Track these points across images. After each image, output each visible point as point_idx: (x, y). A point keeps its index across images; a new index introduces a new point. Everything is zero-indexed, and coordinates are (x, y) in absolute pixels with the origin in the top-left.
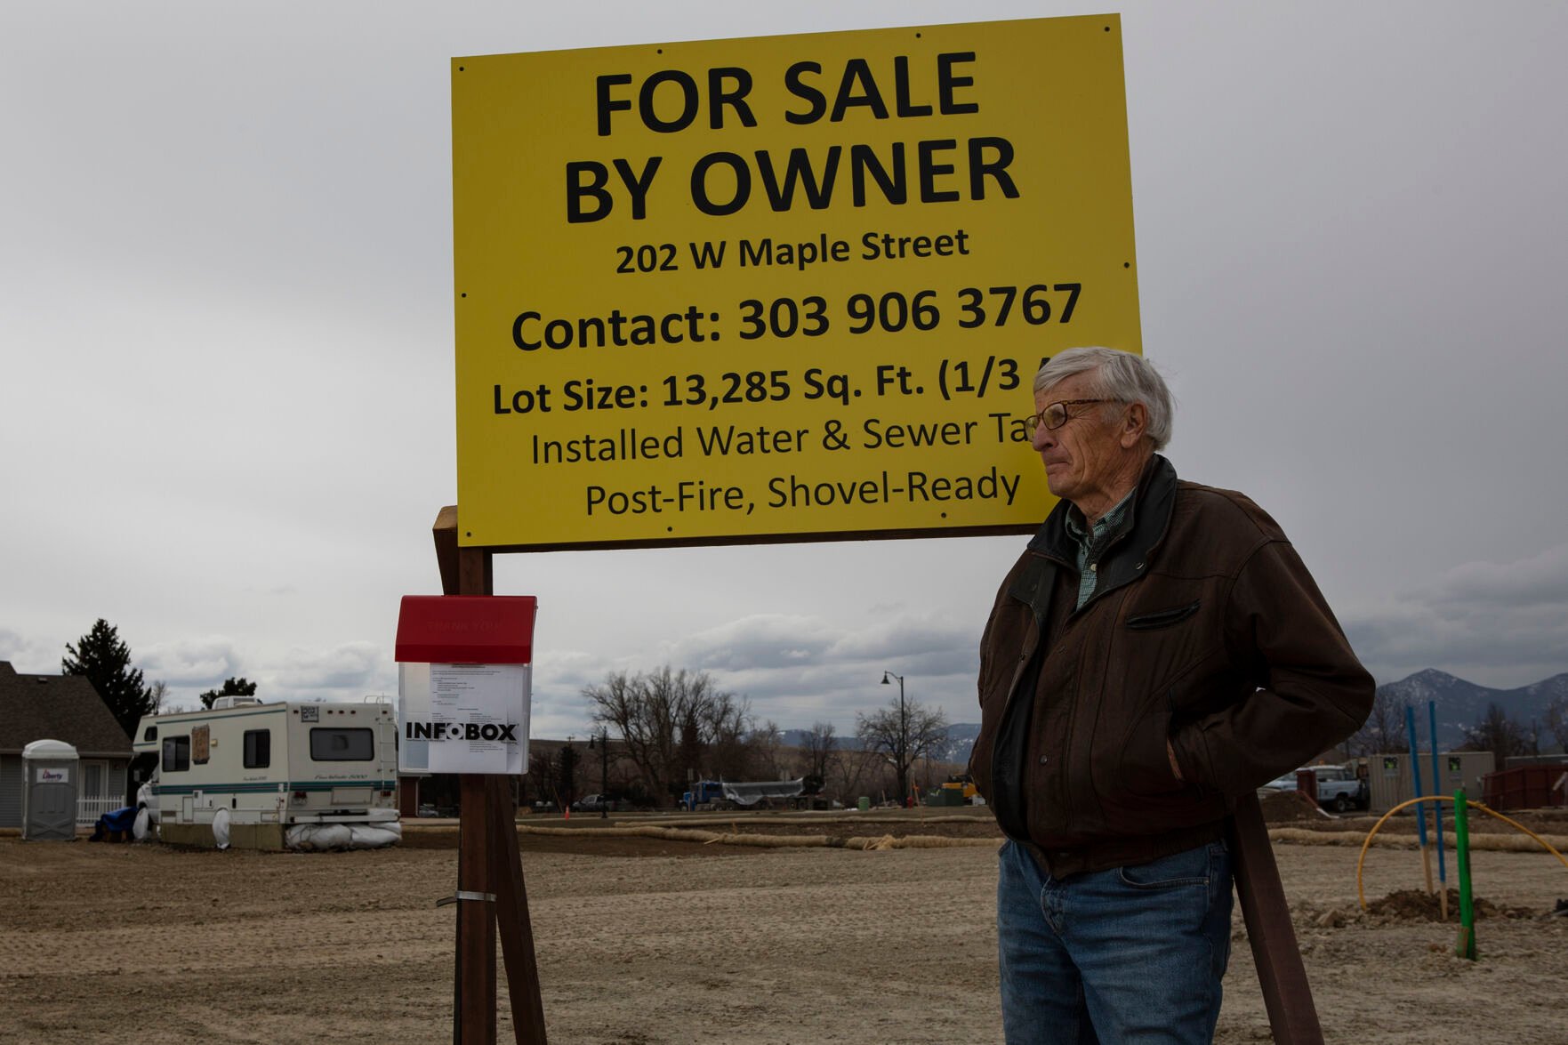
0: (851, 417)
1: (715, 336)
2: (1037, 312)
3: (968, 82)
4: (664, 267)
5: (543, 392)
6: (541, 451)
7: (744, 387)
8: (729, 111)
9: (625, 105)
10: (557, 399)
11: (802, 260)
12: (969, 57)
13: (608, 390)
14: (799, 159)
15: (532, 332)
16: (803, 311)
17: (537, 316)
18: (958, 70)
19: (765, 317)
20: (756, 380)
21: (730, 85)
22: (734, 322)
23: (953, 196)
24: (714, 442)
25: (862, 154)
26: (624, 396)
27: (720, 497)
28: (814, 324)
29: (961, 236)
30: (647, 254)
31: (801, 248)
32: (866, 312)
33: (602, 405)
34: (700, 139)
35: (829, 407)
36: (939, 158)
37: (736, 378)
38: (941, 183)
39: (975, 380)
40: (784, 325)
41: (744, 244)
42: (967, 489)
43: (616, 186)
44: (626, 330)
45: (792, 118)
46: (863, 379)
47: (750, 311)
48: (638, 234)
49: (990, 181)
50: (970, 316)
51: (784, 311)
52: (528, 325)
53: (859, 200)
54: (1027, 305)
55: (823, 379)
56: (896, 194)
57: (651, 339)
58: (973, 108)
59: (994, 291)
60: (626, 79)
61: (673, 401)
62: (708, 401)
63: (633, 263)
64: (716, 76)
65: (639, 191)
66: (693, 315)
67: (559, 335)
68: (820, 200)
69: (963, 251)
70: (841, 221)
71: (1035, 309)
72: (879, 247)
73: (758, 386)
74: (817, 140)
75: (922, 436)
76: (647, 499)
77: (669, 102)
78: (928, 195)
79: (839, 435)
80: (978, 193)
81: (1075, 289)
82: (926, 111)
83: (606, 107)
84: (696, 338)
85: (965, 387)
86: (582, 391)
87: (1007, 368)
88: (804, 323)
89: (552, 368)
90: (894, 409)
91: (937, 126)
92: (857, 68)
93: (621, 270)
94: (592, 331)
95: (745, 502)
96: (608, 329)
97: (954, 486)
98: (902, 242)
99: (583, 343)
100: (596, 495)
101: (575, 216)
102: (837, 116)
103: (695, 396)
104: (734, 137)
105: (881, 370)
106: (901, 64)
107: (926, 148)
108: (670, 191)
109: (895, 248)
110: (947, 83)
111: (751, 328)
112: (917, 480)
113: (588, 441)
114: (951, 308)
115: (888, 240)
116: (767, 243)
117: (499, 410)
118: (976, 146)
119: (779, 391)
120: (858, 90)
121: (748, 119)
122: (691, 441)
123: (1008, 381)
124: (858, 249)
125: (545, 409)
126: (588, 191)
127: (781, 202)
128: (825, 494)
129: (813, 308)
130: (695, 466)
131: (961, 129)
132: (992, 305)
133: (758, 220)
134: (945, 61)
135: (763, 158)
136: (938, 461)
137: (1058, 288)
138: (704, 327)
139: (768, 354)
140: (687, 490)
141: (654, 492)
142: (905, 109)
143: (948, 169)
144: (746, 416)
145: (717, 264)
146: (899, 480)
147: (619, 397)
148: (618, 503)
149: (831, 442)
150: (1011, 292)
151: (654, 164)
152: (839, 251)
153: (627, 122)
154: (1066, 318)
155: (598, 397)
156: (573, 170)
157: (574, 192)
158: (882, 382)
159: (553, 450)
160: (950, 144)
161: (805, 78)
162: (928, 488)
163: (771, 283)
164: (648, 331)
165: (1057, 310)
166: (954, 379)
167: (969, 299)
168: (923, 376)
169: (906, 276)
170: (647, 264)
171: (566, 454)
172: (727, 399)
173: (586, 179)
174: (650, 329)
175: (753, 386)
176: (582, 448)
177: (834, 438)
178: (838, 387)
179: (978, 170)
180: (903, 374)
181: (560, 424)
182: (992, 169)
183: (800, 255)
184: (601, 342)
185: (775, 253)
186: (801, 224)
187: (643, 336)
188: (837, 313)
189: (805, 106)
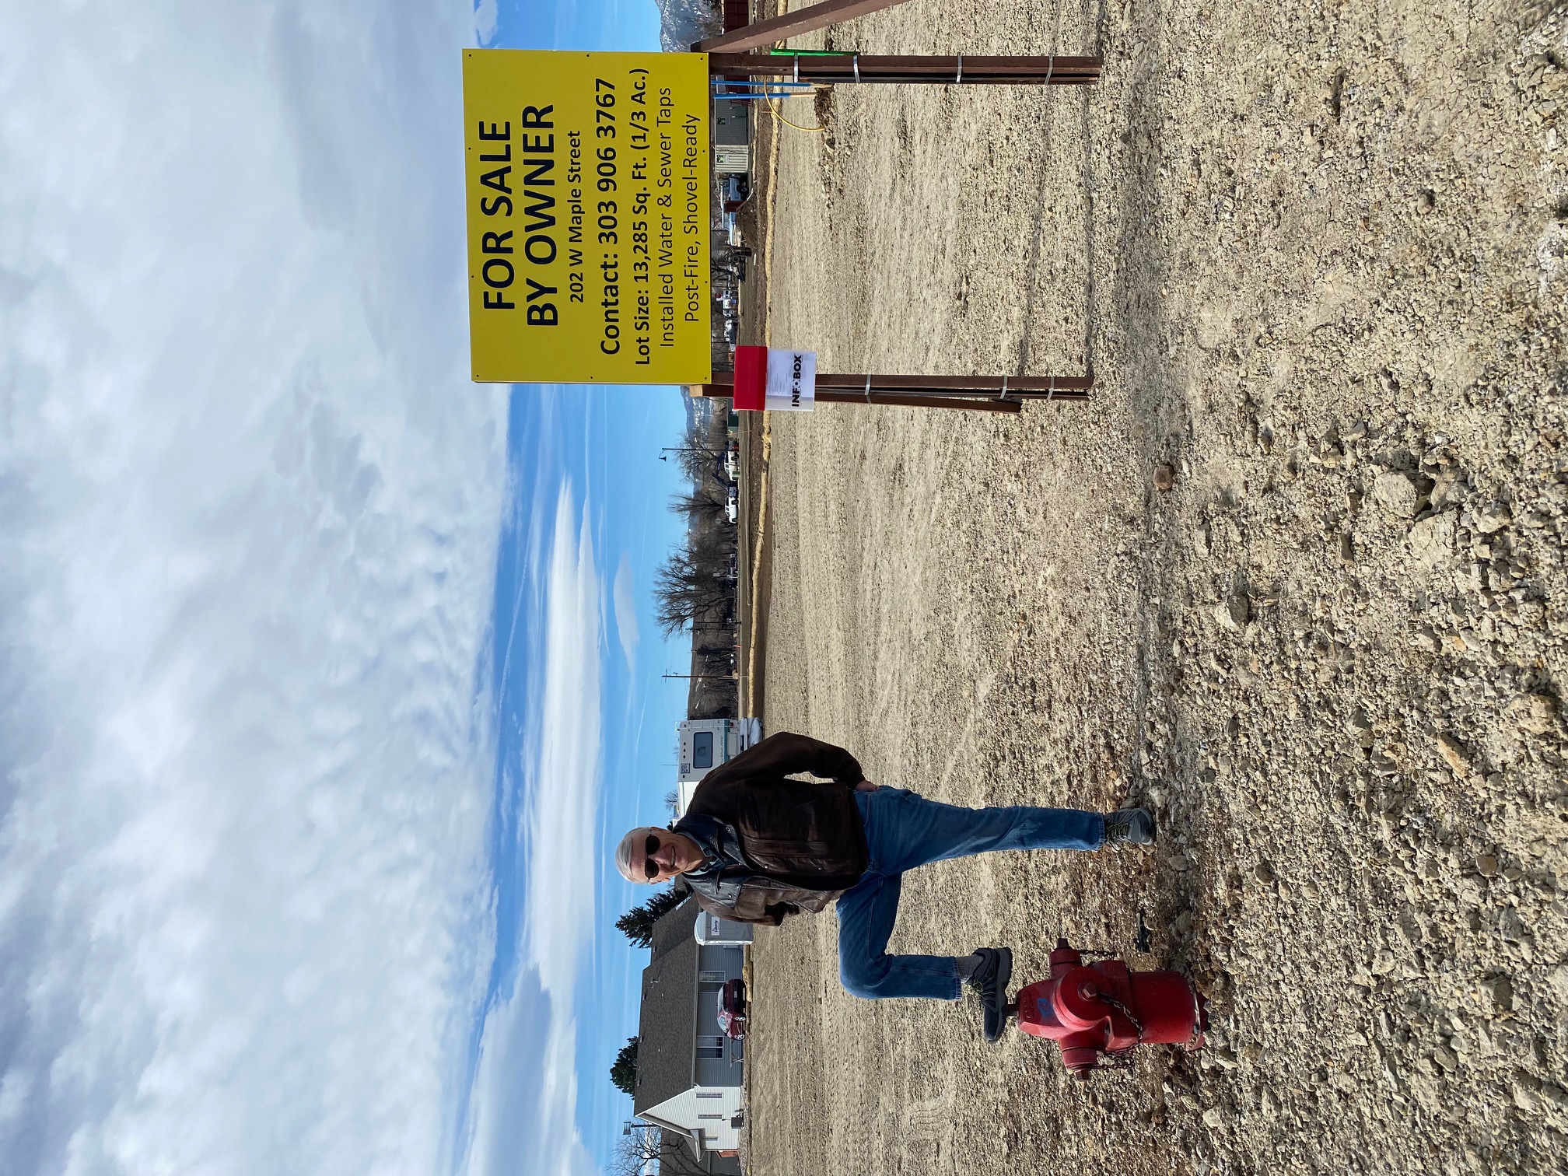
0: (657, 193)
1: (616, 256)
2: (609, 101)
3: (494, 126)
4: (581, 279)
5: (640, 341)
6: (667, 343)
7: (640, 243)
8: (504, 244)
9: (499, 295)
10: (643, 334)
11: (579, 212)
12: (481, 124)
13: (640, 309)
14: (530, 211)
15: (610, 345)
16: (604, 213)
17: (603, 342)
18: (488, 131)
19: (607, 231)
20: (637, 238)
21: (491, 243)
22: (609, 247)
23: (551, 137)
24: (666, 259)
25: (528, 180)
26: (643, 302)
27: (692, 258)
28: (611, 208)
29: (571, 135)
30: (574, 287)
31: (574, 212)
32: (606, 182)
33: (647, 312)
34: (518, 259)
35: (651, 203)
36: (532, 143)
37: (636, 247)
38: (544, 143)
39: (641, 133)
40: (611, 223)
41: (571, 240)
42: (692, 139)
43: (540, 302)
44: (611, 299)
45: (509, 213)
46: (639, 186)
47: (604, 239)
48: (564, 292)
49: (544, 119)
50: (610, 132)
51: (604, 222)
52: (606, 347)
53: (551, 183)
54: (605, 105)
55: (638, 205)
56: (549, 165)
57: (616, 287)
58: (508, 125)
59: (598, 121)
60: (486, 294)
61: (646, 278)
62: (647, 261)
63: (579, 294)
64: (486, 250)
65: (543, 290)
66: (605, 266)
67: (612, 332)
68: (551, 202)
69: (578, 134)
70: (560, 192)
71: (608, 102)
72: (575, 175)
73: (640, 236)
74: (520, 202)
75: (666, 159)
76: (692, 292)
77: (498, 273)
78: (550, 149)
79: (665, 199)
80: (550, 125)
81: (598, 81)
82: (508, 147)
83: (500, 305)
84: (616, 266)
85: (644, 137)
86: (640, 322)
87: (635, 117)
88: (610, 213)
89: (628, 335)
90: (653, 172)
91: (516, 143)
92: (485, 180)
93: (581, 300)
94: (611, 316)
95: (695, 245)
96: (610, 308)
97: (690, 145)
98: (573, 163)
99: (617, 320)
100: (689, 317)
101: (554, 322)
102: (509, 191)
103: (644, 267)
104: (518, 242)
105: (634, 177)
106: (484, 158)
107: (527, 149)
108: (544, 275)
109: (576, 167)
110: (494, 136)
111: (612, 238)
112: (687, 163)
113: (664, 320)
114: (606, 141)
115: (572, 170)
116: (571, 229)
117: (648, 362)
118: (526, 124)
119: (643, 226)
120: (496, 180)
121: (509, 235)
122: (666, 270)
123: (641, 116)
124: (575, 185)
125: (647, 340)
126: (542, 315)
127: (551, 221)
128: (692, 207)
129: (603, 208)
130: (677, 269)
131: (518, 131)
132: (605, 122)
133: (559, 233)
134: (483, 136)
135: (528, 229)
136: (678, 153)
137: (598, 90)
138: (611, 261)
139: (625, 231)
140: (688, 273)
141: (689, 289)
142: (507, 157)
143: (538, 138)
144: (654, 244)
145: (580, 254)
146: (687, 172)
147: (643, 304)
148: (693, 306)
149: (668, 203)
150: (599, 112)
151: (530, 282)
152: (576, 194)
153: (508, 295)
154: (612, 87)
155: (643, 314)
156: (531, 322)
157: (542, 322)
158: (640, 177)
159: (667, 337)
160: (525, 137)
161: (489, 206)
162: (691, 158)
163: (590, 228)
164: (612, 288)
165: (609, 91)
166: (639, 143)
167: (602, 133)
168: (638, 157)
169: (589, 163)
170: (579, 288)
171: (669, 331)
172: (646, 252)
173: (536, 315)
174: (611, 287)
175: (640, 239)
176: (667, 323)
177: (665, 201)
178: (641, 198)
179: (538, 124)
180: (637, 167)
181: (655, 333)
182: (538, 118)
183: (578, 212)
184: (617, 312)
185: (576, 225)
186: (561, 212)
187: (614, 291)
188: (606, 197)
189: (504, 206)
